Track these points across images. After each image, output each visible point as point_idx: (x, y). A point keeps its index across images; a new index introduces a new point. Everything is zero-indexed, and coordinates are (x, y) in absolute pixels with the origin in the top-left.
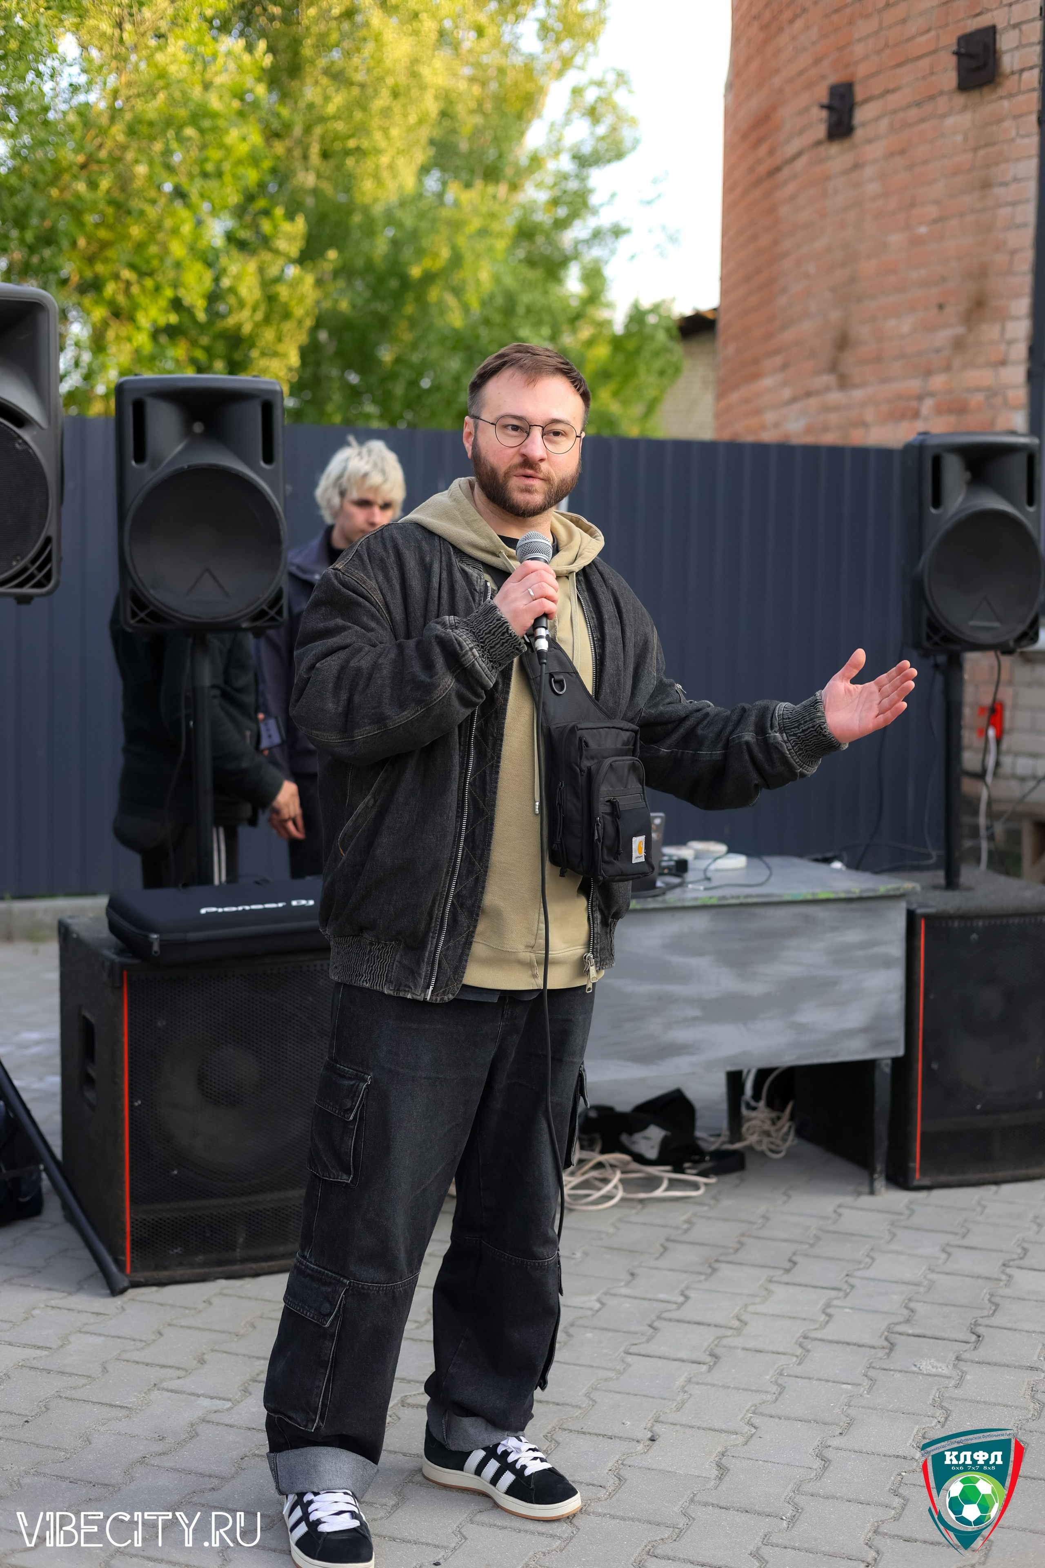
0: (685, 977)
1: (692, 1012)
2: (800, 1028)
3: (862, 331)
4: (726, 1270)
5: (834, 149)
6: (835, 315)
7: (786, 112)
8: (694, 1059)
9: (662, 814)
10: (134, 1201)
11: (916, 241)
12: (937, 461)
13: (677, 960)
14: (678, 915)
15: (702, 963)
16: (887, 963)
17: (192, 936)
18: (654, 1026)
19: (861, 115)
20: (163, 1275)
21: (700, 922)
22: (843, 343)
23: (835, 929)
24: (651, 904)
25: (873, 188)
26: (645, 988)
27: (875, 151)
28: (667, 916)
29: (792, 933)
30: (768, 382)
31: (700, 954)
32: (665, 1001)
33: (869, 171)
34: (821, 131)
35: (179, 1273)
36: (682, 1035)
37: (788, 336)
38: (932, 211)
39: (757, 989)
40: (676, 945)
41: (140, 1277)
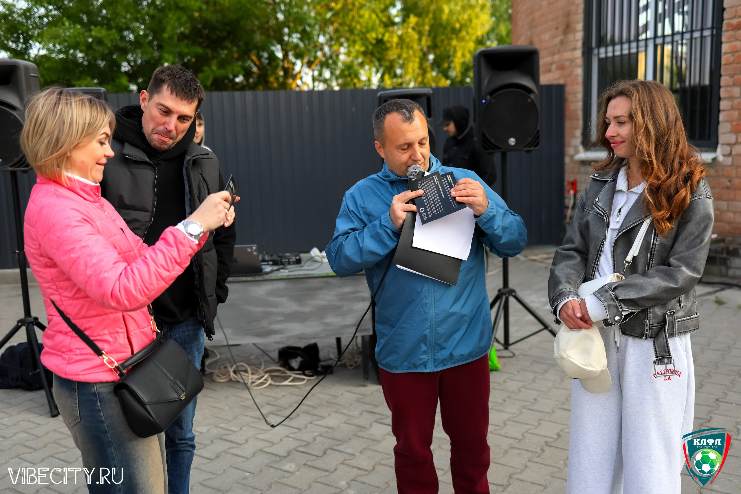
0: (276, 305)
1: (279, 318)
2: (326, 324)
8: (282, 336)
9: (256, 245)
11: (550, 4)
13: (272, 299)
14: (272, 282)
15: (283, 300)
16: (363, 299)
18: (264, 324)
21: (281, 285)
23: (339, 287)
24: (258, 278)
26: (259, 309)
28: (267, 283)
29: (321, 288)
31: (282, 296)
32: (268, 315)
36: (276, 327)
39: (307, 309)
40: (272, 293)
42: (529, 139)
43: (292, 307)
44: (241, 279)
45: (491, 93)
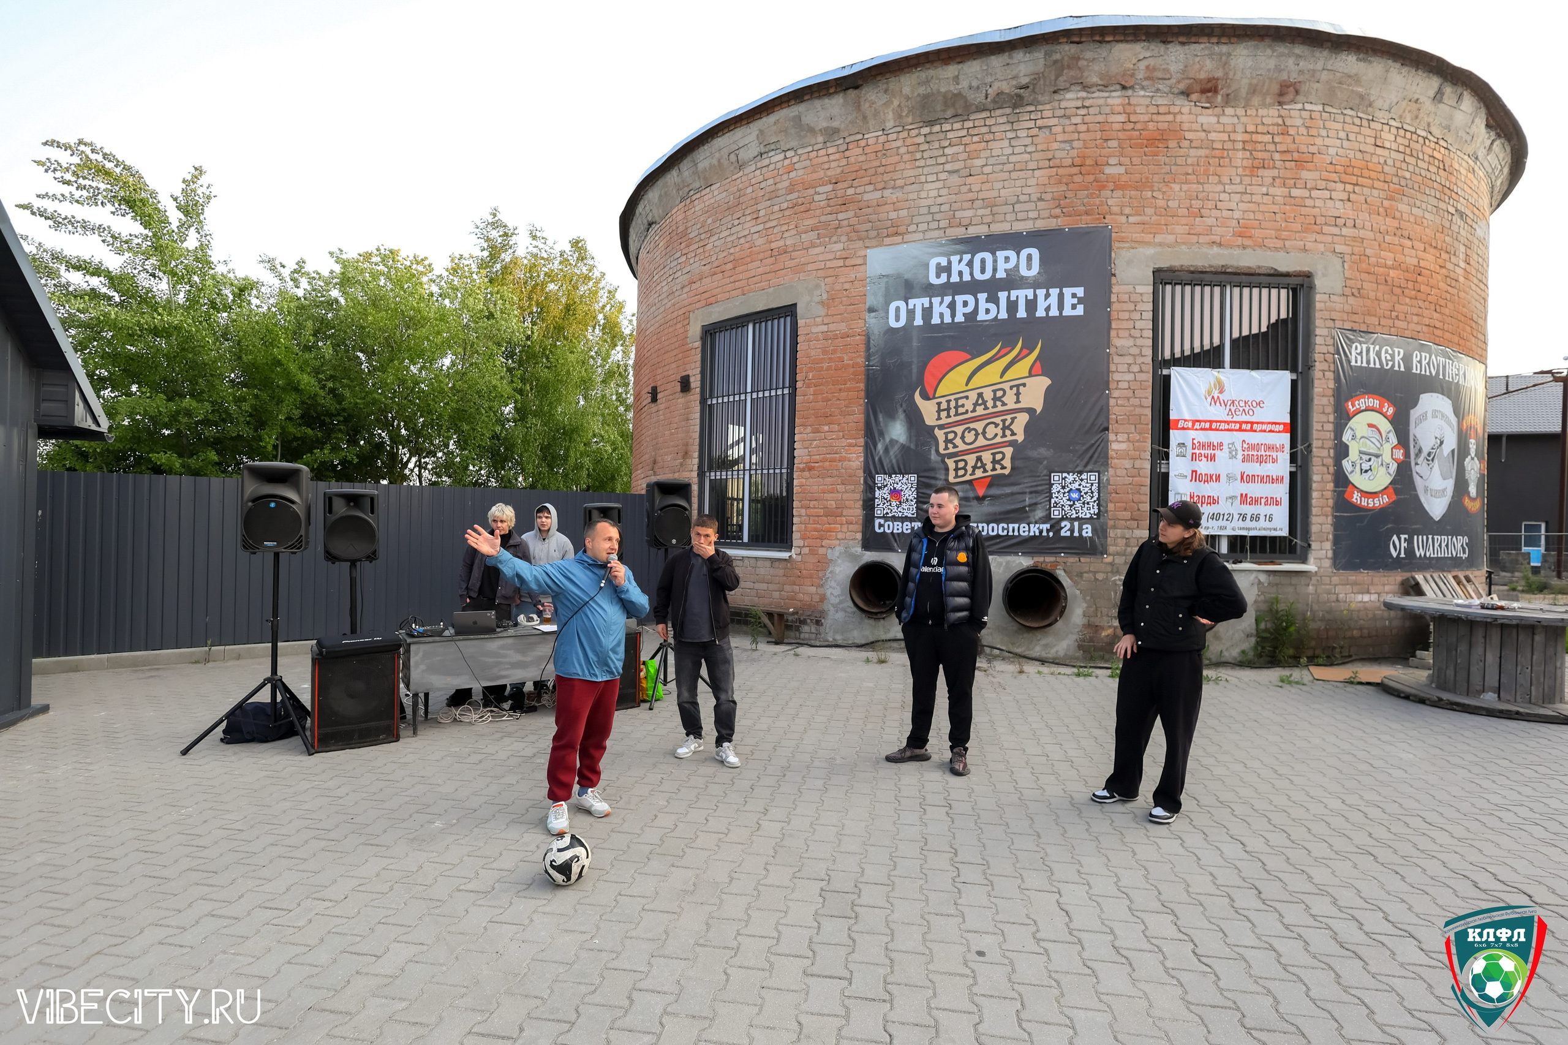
3: (659, 459)
4: (505, 739)
5: (653, 405)
6: (653, 454)
7: (643, 392)
10: (318, 728)
11: (672, 434)
12: (590, 512)
13: (502, 652)
15: (511, 652)
17: (337, 649)
19: (659, 396)
20: (328, 749)
21: (510, 641)
22: (655, 462)
24: (493, 636)
25: (662, 417)
26: (491, 660)
27: (662, 407)
30: (639, 472)
31: (510, 650)
33: (661, 412)
34: (649, 400)
35: (332, 748)
36: (504, 673)
37: (643, 459)
38: (675, 426)
39: (529, 659)
40: (502, 647)
41: (320, 750)
42: (685, 540)
43: (517, 657)
44: (479, 636)
45: (661, 510)
